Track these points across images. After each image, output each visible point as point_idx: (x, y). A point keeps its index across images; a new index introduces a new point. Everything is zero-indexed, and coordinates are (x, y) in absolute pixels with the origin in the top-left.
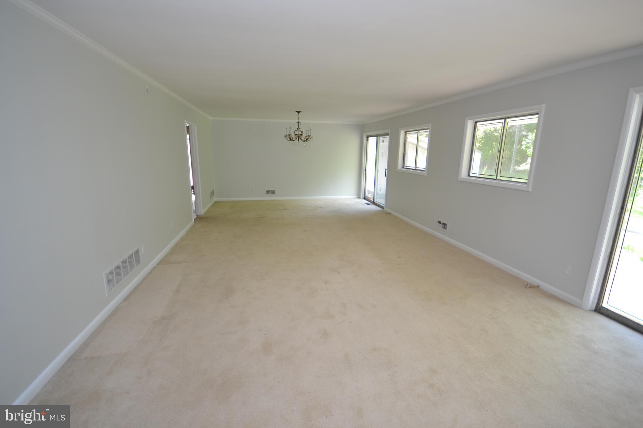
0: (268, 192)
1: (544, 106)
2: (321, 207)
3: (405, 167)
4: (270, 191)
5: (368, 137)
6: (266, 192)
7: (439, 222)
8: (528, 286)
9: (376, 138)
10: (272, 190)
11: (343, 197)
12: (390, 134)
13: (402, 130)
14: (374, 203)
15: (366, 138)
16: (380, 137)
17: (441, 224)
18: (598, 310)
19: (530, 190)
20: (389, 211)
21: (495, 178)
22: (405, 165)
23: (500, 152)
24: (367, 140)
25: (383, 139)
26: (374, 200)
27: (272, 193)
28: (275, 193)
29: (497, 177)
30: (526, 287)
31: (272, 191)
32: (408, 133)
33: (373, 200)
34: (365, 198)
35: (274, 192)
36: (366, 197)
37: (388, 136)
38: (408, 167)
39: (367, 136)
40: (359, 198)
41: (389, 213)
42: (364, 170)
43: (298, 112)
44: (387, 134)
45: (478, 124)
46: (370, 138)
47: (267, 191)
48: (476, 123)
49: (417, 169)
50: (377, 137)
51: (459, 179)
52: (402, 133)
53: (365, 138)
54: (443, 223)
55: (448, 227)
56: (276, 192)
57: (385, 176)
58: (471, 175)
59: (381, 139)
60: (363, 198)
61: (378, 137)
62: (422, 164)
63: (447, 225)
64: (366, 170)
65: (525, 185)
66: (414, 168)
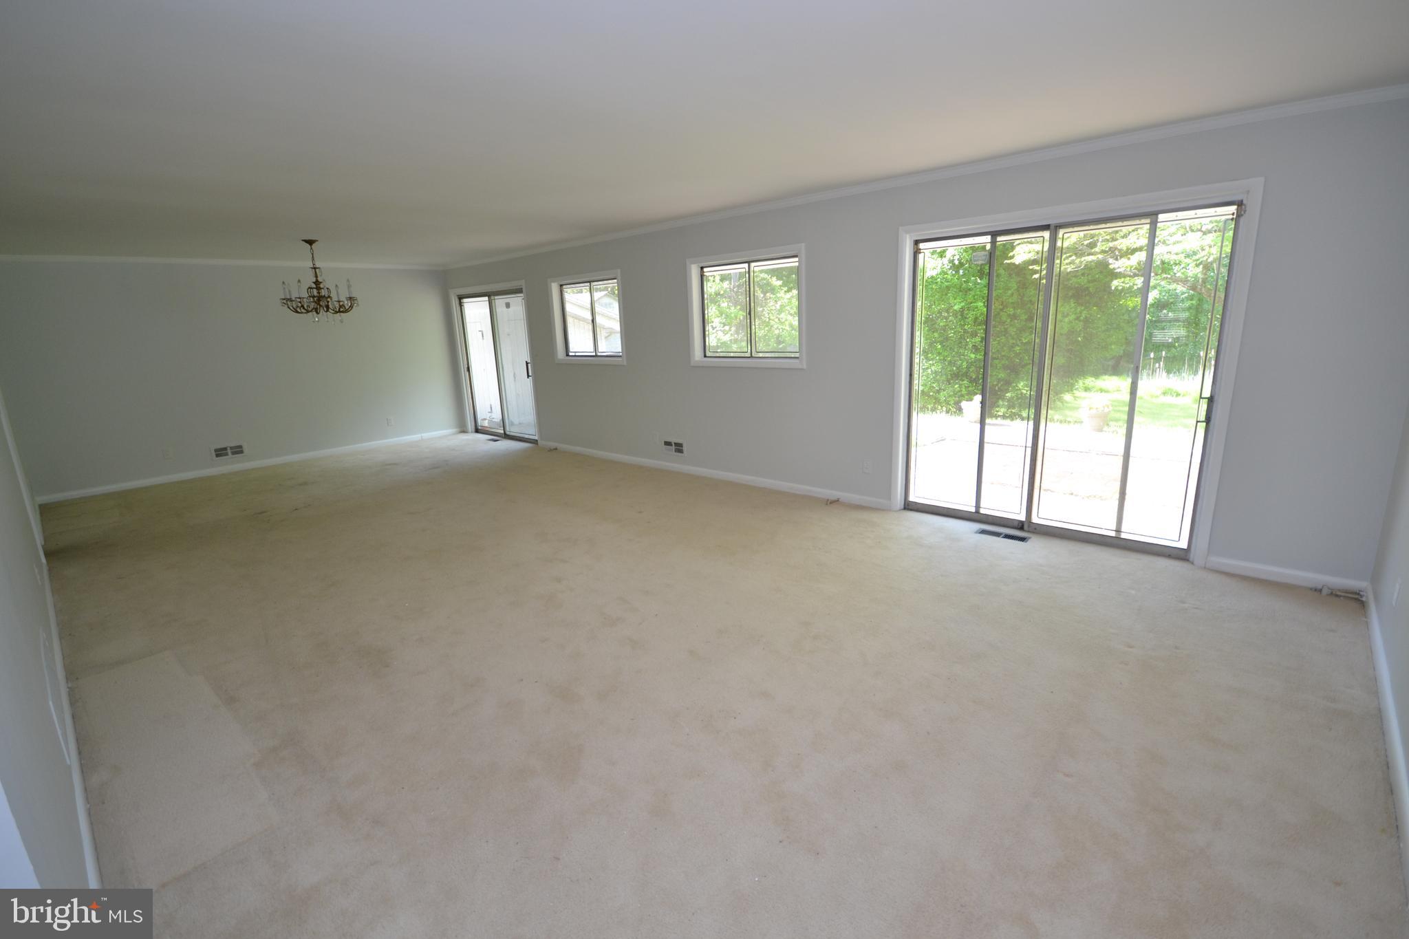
0: (220, 452)
1: (803, 244)
2: (395, 464)
3: (571, 354)
4: (225, 449)
5: (460, 298)
6: (214, 454)
7: (668, 444)
8: (828, 503)
9: (486, 298)
10: (233, 445)
11: (426, 435)
12: (524, 290)
13: (554, 282)
14: (506, 436)
15: (457, 302)
16: (496, 297)
17: (671, 445)
18: (907, 507)
19: (805, 367)
20: (553, 444)
21: (749, 356)
22: (571, 350)
23: (750, 314)
24: (461, 305)
25: (507, 300)
26: (504, 430)
27: (234, 453)
28: (242, 452)
29: (751, 354)
30: (827, 504)
31: (231, 448)
32: (564, 286)
33: (502, 432)
34: (477, 431)
35: (238, 450)
36: (480, 428)
37: (522, 295)
38: (577, 354)
39: (458, 296)
40: (464, 431)
41: (554, 449)
42: (466, 370)
43: (310, 242)
44: (519, 291)
45: (705, 270)
46: (465, 300)
47: (216, 450)
48: (702, 268)
49: (599, 354)
50: (489, 296)
51: (692, 364)
52: (555, 288)
53: (454, 302)
54: (675, 443)
55: (685, 448)
56: (246, 449)
57: (528, 376)
58: (708, 354)
59: (500, 302)
60: (474, 430)
61: (492, 298)
62: (611, 344)
63: (684, 446)
64: (468, 369)
65: (796, 361)
66: (594, 354)
